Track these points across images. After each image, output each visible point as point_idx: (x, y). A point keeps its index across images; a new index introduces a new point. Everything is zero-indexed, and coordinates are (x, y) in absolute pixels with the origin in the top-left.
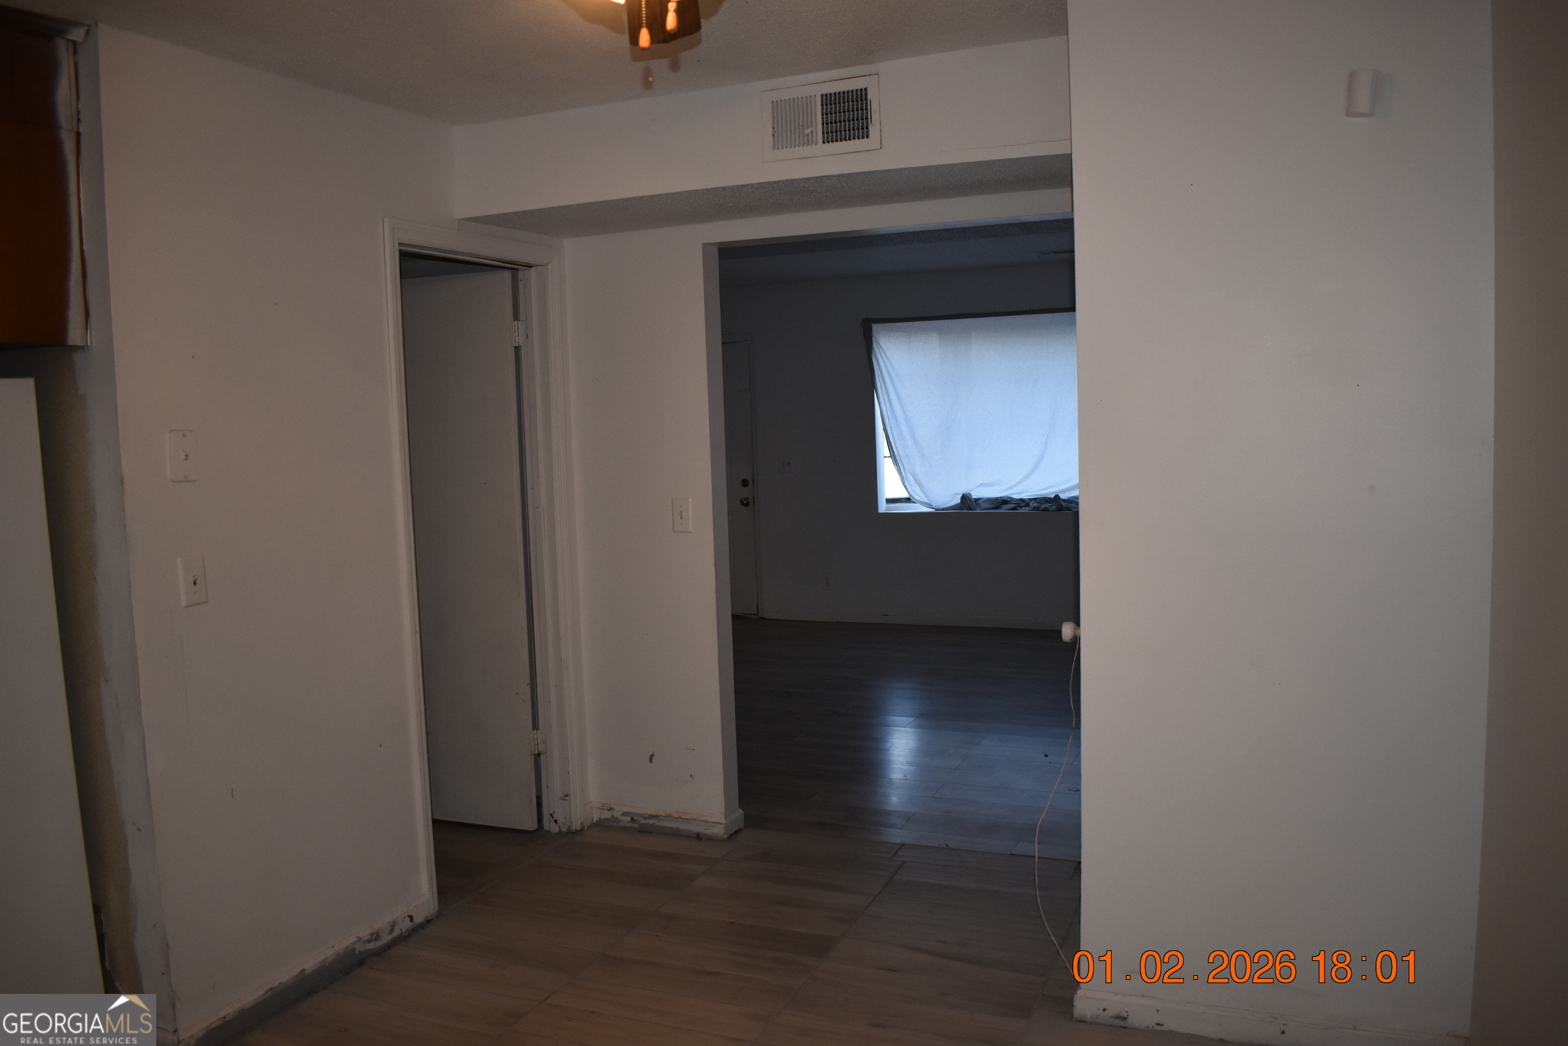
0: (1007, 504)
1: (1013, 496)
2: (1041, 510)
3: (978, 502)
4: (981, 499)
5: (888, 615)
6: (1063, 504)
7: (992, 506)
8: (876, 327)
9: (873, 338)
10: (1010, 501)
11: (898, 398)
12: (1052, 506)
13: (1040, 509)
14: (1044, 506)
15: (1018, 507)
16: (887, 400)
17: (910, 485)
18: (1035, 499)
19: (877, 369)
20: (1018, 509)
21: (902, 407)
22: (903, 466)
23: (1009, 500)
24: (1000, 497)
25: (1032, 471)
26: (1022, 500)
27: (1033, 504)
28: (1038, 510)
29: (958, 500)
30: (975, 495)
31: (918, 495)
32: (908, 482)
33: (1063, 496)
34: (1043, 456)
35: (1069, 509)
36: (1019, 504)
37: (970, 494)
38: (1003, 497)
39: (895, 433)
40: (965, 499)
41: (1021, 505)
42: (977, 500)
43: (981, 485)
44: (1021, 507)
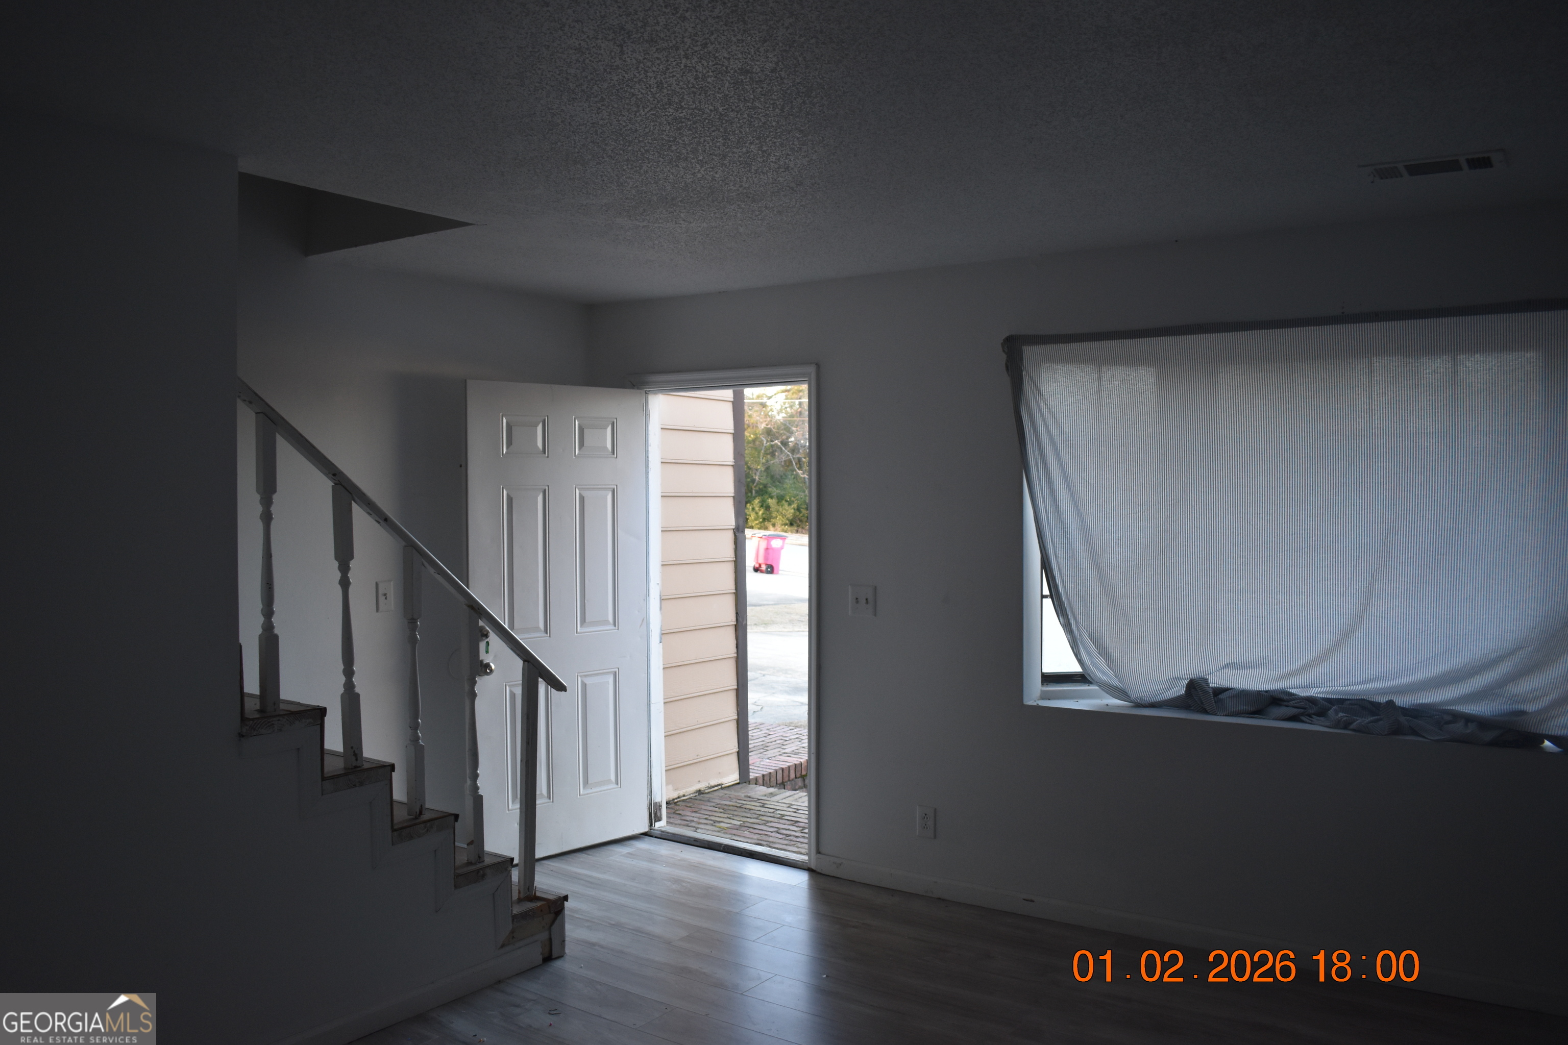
0: (1280, 705)
1: (1293, 691)
2: (1354, 730)
3: (1221, 696)
4: (1227, 689)
5: (1033, 901)
6: (1402, 719)
7: (1252, 709)
8: (1030, 352)
9: (1024, 373)
10: (1288, 701)
11: (1069, 487)
12: (1376, 721)
13: (1352, 727)
14: (1359, 720)
15: (1302, 714)
16: (1046, 491)
17: (1088, 653)
18: (1340, 701)
19: (1030, 431)
20: (1303, 718)
21: (1076, 506)
22: (1075, 619)
23: (1285, 697)
24: (1266, 692)
25: (1337, 645)
26: (1311, 700)
27: (1337, 712)
28: (1345, 728)
29: (1180, 690)
30: (1215, 681)
31: (1101, 670)
32: (1085, 648)
33: (1402, 701)
34: (1361, 617)
35: (1415, 733)
36: (1305, 708)
37: (1206, 680)
38: (1274, 691)
39: (1060, 553)
40: (1195, 688)
41: (1311, 711)
42: (1219, 691)
43: (1227, 666)
44: (1309, 716)
